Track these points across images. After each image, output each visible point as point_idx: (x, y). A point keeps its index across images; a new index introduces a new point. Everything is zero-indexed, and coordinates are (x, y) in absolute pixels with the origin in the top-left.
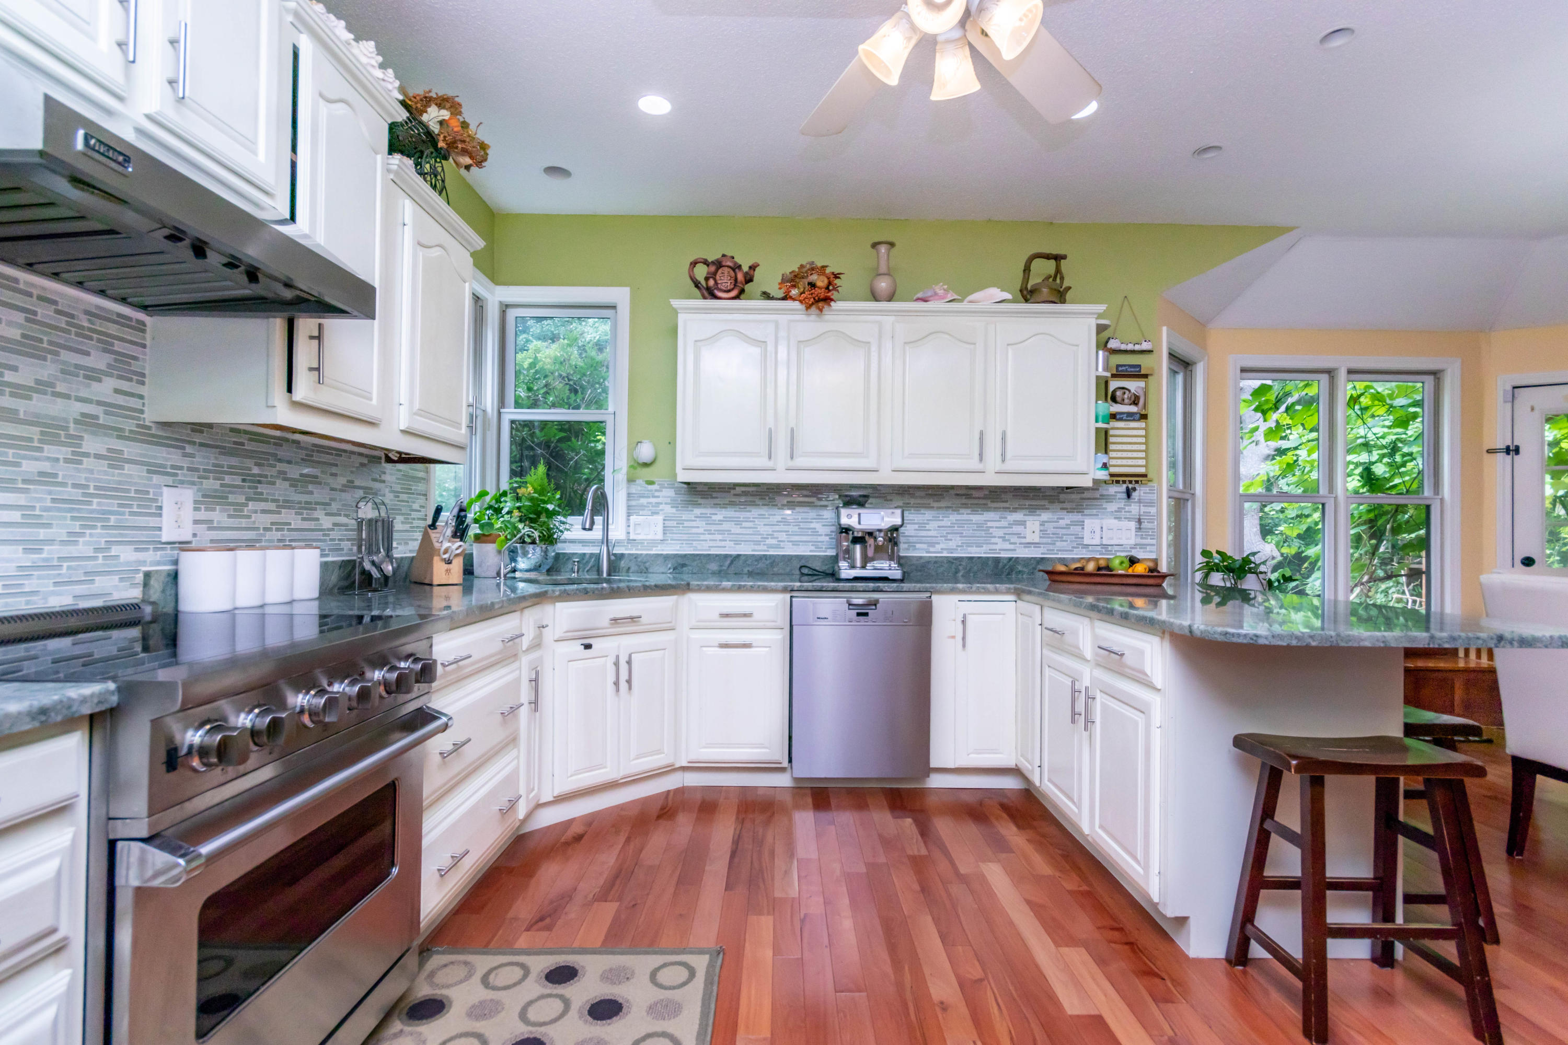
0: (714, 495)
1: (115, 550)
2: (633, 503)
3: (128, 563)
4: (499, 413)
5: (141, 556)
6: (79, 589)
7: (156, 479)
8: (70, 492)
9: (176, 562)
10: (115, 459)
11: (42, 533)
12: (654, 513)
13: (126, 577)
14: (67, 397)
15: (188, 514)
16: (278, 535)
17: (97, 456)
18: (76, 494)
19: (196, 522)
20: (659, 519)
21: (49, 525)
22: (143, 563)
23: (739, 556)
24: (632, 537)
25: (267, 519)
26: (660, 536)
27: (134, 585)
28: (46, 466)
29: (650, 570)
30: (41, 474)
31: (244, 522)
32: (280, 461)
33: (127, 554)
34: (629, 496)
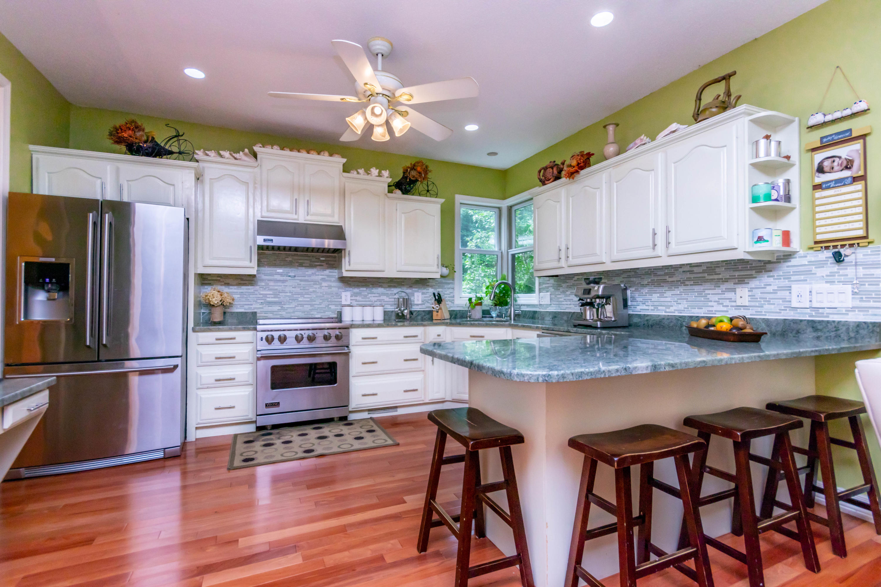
0: (568, 281)
1: (330, 306)
2: (541, 287)
3: (333, 309)
4: (508, 252)
5: (336, 308)
6: (322, 314)
7: (340, 290)
8: (319, 294)
9: (341, 309)
10: (330, 287)
11: (314, 303)
12: (547, 292)
13: (333, 312)
14: (319, 275)
15: (349, 298)
16: (380, 303)
17: (325, 286)
18: (321, 295)
19: (351, 300)
20: (549, 293)
21: (315, 301)
22: (338, 309)
23: (574, 312)
24: (541, 303)
25: (376, 299)
26: (549, 303)
27: (335, 314)
28: (314, 289)
29: (545, 319)
30: (313, 291)
31: (367, 300)
32: (379, 283)
33: (333, 307)
34: (540, 283)
